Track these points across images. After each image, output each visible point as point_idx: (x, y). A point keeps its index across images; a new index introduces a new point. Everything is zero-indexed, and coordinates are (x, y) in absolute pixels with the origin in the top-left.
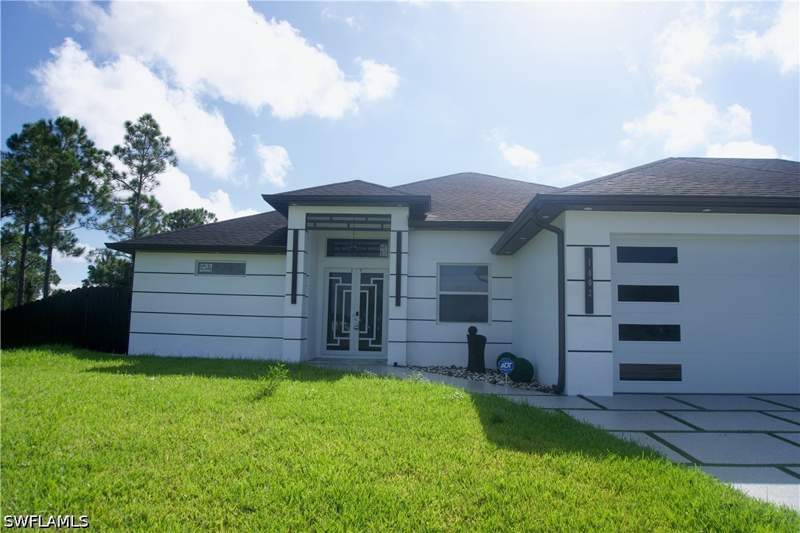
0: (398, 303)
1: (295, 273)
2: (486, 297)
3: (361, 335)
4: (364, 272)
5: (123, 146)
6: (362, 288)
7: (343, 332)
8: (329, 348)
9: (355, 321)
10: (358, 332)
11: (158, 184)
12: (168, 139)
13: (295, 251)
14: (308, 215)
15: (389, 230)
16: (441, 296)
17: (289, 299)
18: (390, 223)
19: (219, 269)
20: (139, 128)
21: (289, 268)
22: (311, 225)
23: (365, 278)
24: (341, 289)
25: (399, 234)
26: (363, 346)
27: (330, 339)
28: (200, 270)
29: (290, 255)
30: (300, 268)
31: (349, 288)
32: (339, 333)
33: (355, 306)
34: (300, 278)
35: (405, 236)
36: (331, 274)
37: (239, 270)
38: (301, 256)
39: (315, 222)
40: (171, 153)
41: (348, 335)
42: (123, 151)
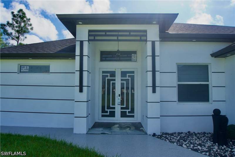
0: (154, 91)
1: (81, 71)
2: (208, 85)
3: (122, 108)
4: (122, 70)
5: (11, 22)
6: (122, 80)
7: (111, 106)
8: (103, 116)
9: (118, 100)
10: (120, 106)
11: (26, 38)
12: (29, 19)
13: (81, 56)
14: (90, 31)
15: (146, 41)
16: (179, 85)
17: (78, 89)
18: (146, 36)
19: (33, 69)
20: (17, 15)
21: (78, 68)
22: (92, 38)
23: (124, 74)
24: (109, 81)
25: (153, 43)
26: (123, 115)
27: (103, 111)
28: (21, 70)
29: (78, 59)
30: (85, 68)
31: (114, 80)
32: (109, 107)
33: (118, 91)
34: (85, 74)
35: (157, 44)
36: (103, 72)
37: (46, 69)
38: (85, 59)
39: (95, 36)
40: (31, 25)
41: (114, 108)
42: (11, 24)
